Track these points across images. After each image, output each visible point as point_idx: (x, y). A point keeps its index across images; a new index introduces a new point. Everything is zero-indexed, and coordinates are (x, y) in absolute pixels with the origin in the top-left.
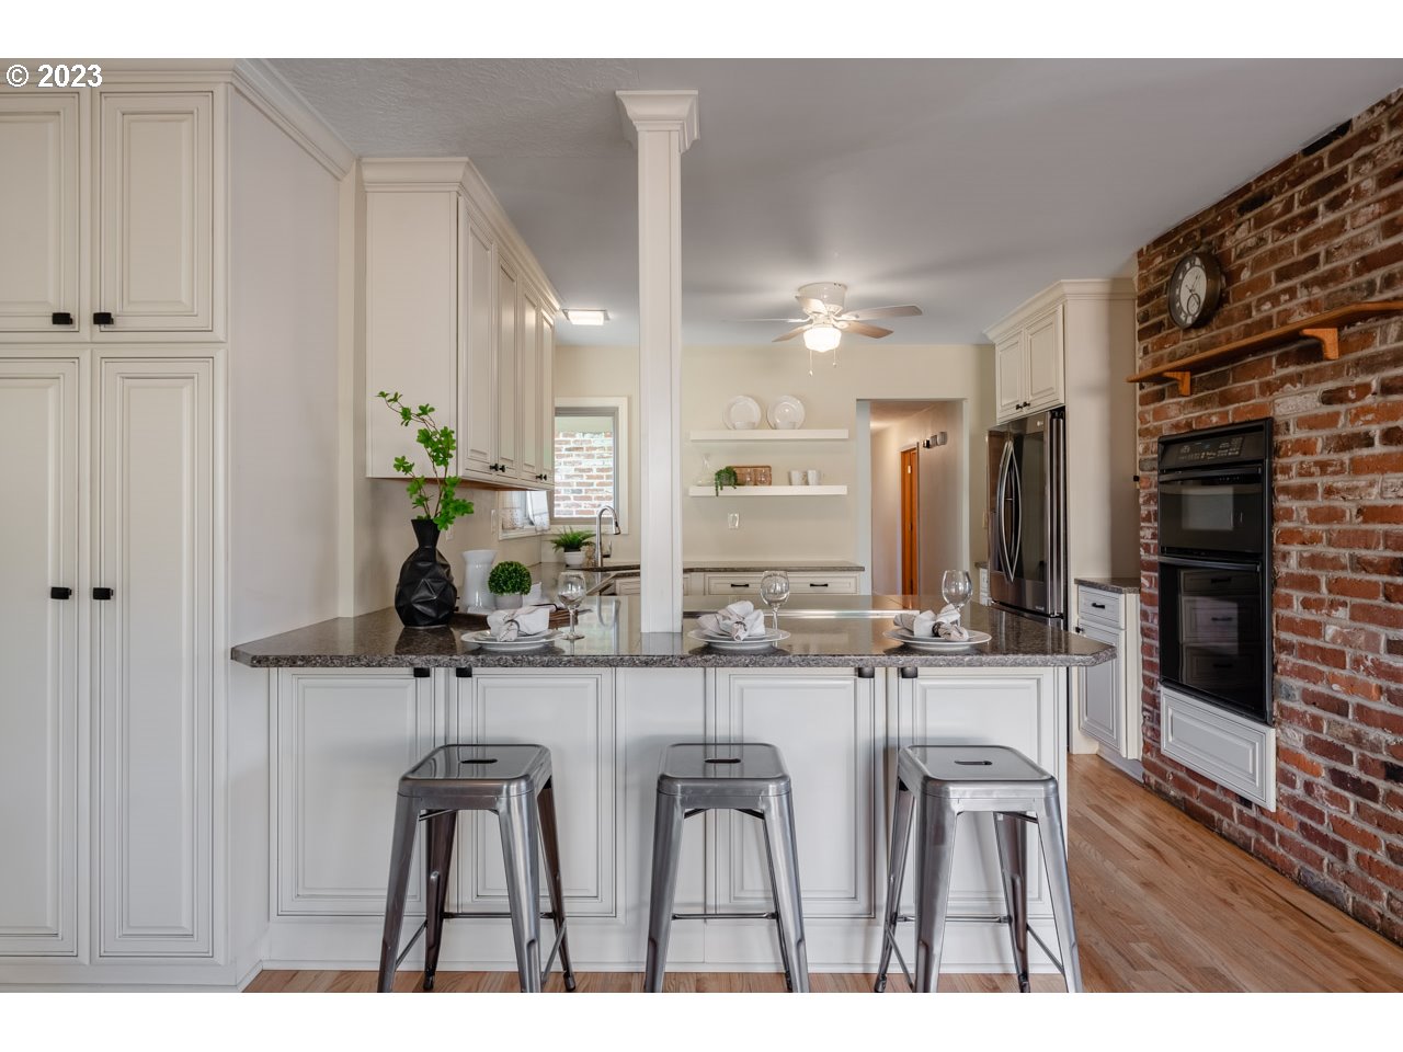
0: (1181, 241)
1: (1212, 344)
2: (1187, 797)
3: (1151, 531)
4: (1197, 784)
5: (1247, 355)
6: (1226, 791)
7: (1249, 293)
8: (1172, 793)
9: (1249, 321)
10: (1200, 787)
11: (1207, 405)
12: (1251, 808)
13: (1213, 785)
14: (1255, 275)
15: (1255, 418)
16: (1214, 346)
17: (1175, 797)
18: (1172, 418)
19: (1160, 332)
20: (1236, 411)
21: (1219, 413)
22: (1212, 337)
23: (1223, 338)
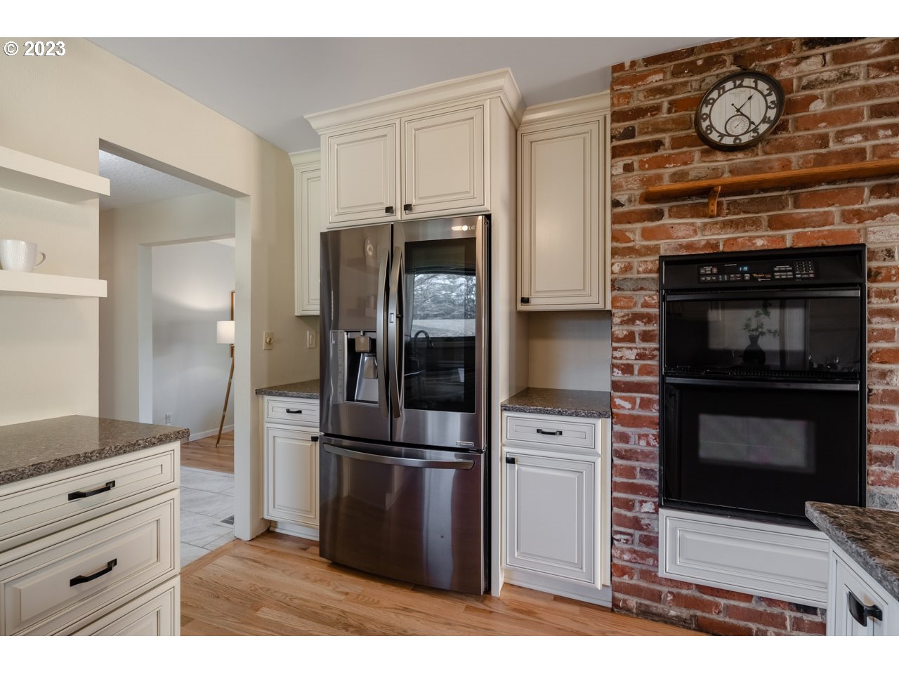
0: (700, 62)
1: (756, 168)
2: (699, 613)
3: (635, 351)
4: (717, 599)
5: (819, 183)
6: (771, 602)
7: (824, 124)
8: (673, 613)
9: (823, 151)
10: (723, 602)
11: (747, 228)
12: (816, 614)
13: (748, 598)
14: (835, 108)
15: (834, 244)
16: (760, 170)
17: (677, 617)
18: (677, 238)
19: (656, 151)
20: (797, 236)
21: (769, 236)
22: (757, 162)
23: (776, 165)
